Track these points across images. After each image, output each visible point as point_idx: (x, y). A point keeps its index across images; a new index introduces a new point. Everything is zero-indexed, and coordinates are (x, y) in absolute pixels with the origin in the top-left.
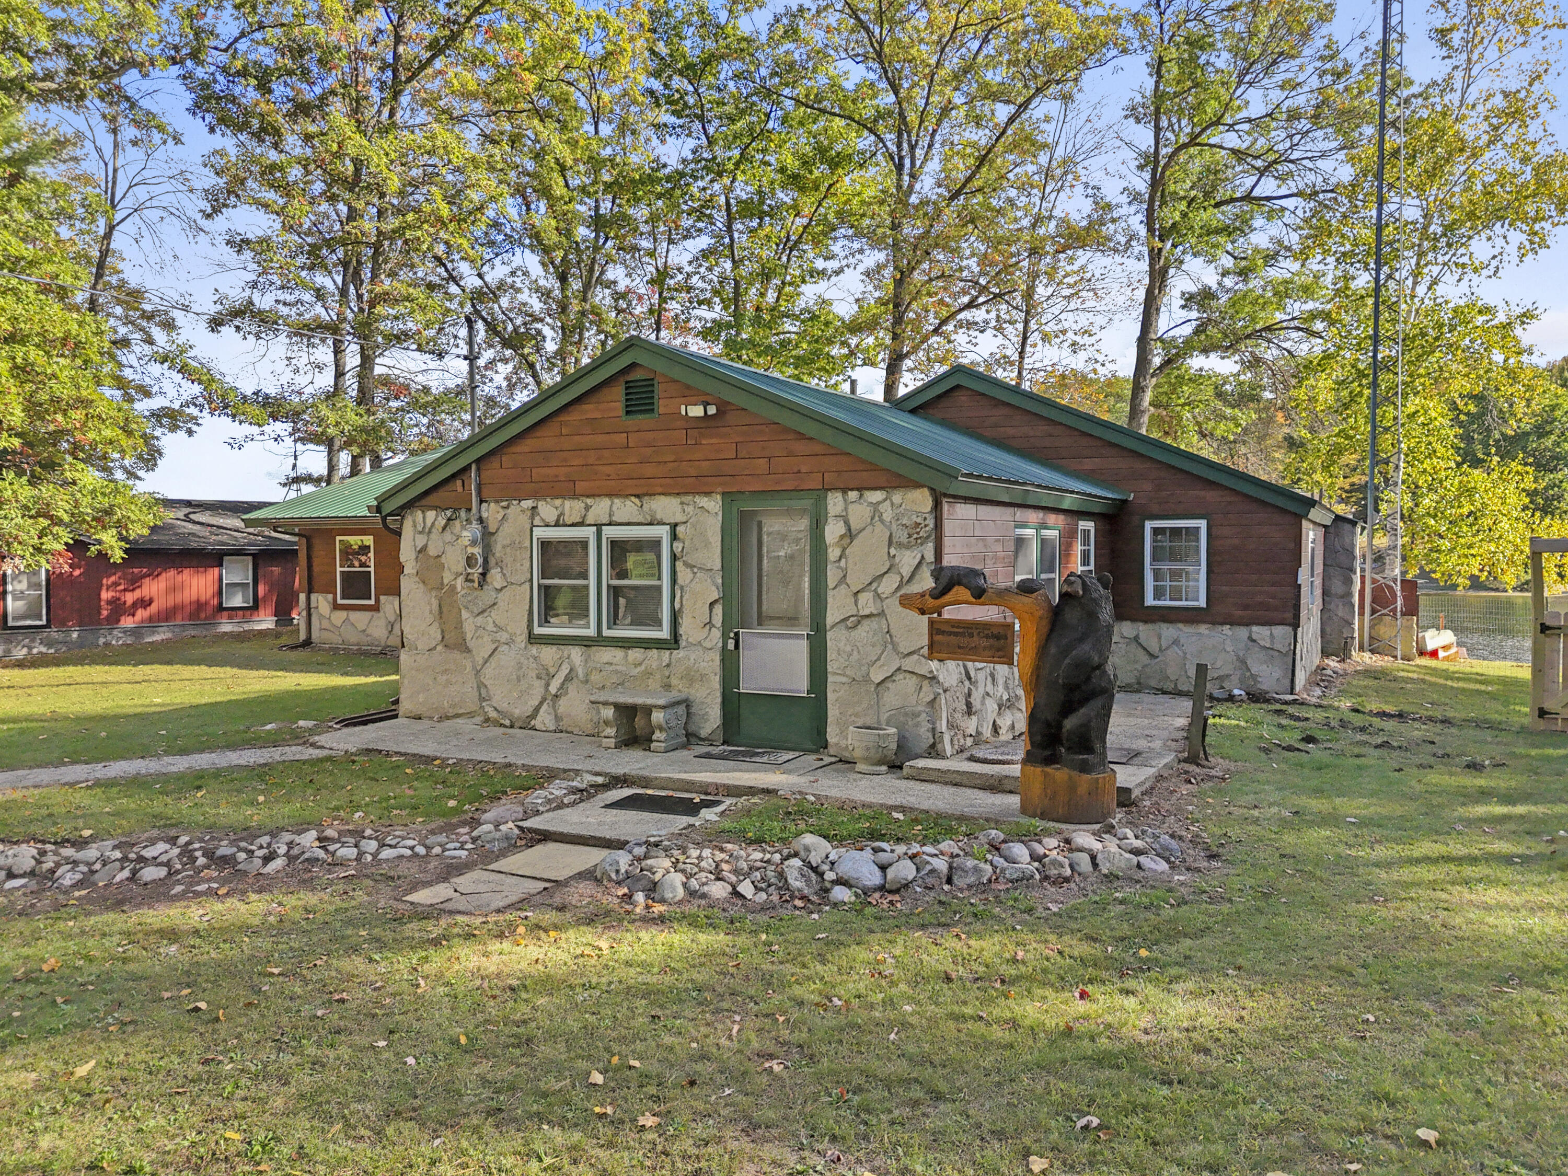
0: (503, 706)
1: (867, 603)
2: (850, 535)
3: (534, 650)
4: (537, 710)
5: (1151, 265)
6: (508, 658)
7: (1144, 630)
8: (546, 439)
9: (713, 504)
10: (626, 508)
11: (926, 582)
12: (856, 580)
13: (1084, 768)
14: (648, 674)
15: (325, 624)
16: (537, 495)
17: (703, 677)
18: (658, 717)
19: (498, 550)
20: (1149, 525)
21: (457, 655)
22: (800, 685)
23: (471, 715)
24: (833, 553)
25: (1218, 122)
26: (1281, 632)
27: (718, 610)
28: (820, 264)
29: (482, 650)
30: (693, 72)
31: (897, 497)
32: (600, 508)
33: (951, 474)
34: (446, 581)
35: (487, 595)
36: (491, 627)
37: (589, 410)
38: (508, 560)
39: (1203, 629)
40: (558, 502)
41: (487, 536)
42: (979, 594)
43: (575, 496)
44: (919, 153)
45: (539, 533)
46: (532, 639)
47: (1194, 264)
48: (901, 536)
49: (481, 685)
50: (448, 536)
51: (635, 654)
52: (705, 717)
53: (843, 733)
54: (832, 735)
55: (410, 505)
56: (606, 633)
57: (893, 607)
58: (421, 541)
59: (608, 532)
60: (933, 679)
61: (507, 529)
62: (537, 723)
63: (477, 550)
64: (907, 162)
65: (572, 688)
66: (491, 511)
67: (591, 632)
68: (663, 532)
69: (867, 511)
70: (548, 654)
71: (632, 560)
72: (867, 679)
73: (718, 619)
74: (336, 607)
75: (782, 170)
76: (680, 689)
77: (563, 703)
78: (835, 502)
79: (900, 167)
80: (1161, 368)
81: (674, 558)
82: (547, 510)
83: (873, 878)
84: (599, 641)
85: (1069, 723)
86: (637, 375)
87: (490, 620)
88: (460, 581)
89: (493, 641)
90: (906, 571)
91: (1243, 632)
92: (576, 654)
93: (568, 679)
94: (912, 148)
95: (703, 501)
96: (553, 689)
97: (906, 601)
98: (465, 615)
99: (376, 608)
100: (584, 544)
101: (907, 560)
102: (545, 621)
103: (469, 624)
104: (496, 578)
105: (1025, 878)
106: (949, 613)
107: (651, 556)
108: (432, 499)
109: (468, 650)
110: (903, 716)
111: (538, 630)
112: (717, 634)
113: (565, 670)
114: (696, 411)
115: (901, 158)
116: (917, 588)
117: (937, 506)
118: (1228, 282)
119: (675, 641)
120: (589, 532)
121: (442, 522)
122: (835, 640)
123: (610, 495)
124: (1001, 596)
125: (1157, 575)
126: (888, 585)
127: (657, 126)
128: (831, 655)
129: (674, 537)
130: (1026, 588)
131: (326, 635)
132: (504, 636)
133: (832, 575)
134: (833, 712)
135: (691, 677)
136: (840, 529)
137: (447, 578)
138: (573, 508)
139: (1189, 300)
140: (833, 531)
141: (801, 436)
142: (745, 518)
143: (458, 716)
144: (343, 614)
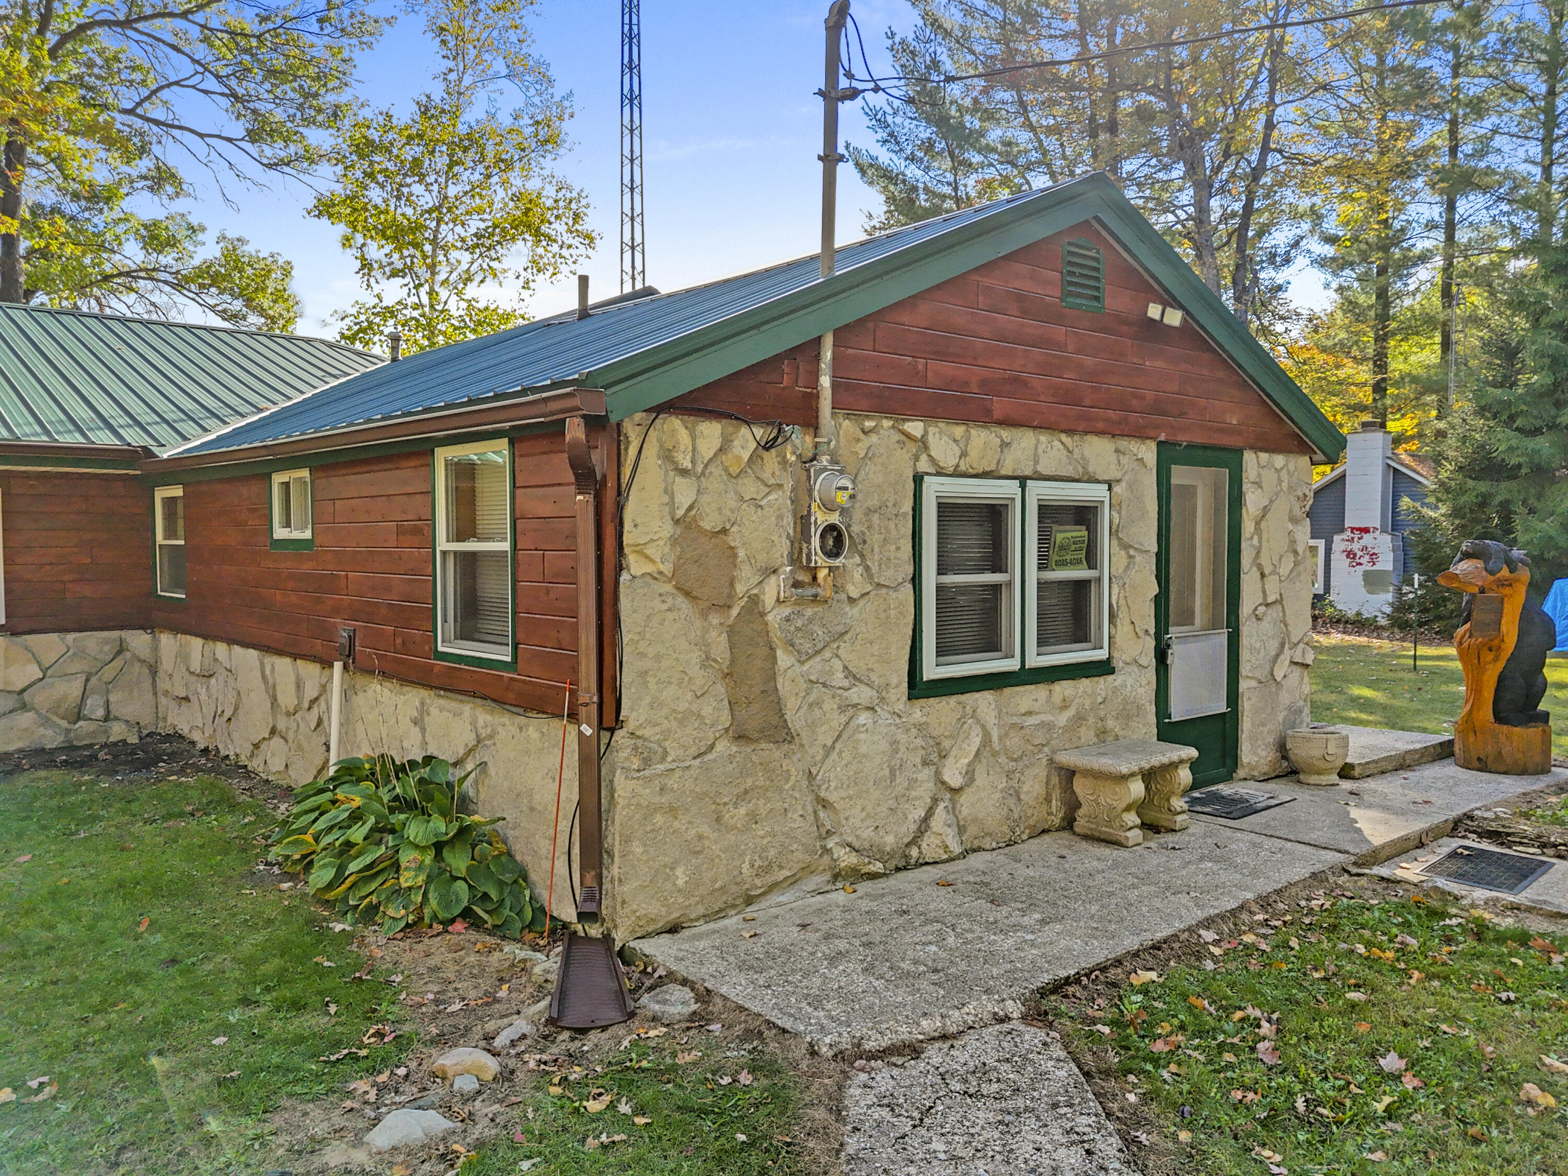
0: (867, 837)
1: (1272, 589)
3: (920, 711)
4: (924, 826)
6: (871, 736)
9: (1151, 455)
10: (1053, 452)
12: (1269, 561)
14: (1081, 719)
16: (927, 413)
21: (768, 751)
22: (1220, 699)
23: (802, 876)
24: (1248, 529)
27: (1152, 609)
29: (819, 730)
31: (1292, 463)
32: (1021, 448)
34: (740, 589)
36: (839, 679)
37: (1020, 276)
38: (875, 538)
40: (959, 430)
43: (985, 422)
46: (918, 689)
48: (1297, 509)
49: (820, 807)
50: (749, 486)
51: (1064, 688)
53: (1253, 748)
56: (1034, 661)
58: (685, 494)
59: (1038, 490)
61: (872, 475)
62: (925, 850)
67: (1013, 665)
68: (1104, 493)
69: (1273, 478)
70: (942, 713)
71: (1058, 539)
72: (1269, 678)
73: (1152, 622)
78: (1251, 465)
81: (1110, 534)
82: (942, 445)
84: (1022, 677)
87: (837, 664)
88: (770, 587)
89: (842, 709)
92: (986, 705)
93: (978, 752)
95: (1134, 449)
98: (784, 659)
100: (1000, 510)
103: (792, 677)
104: (852, 575)
107: (1081, 534)
109: (790, 738)
110: (1293, 716)
111: (933, 673)
112: (1151, 644)
120: (1007, 490)
123: (1034, 426)
126: (1286, 566)
128: (1244, 654)
129: (1111, 502)
132: (864, 695)
133: (1246, 557)
135: (1127, 713)
137: (743, 580)
138: (982, 444)
143: (773, 887)
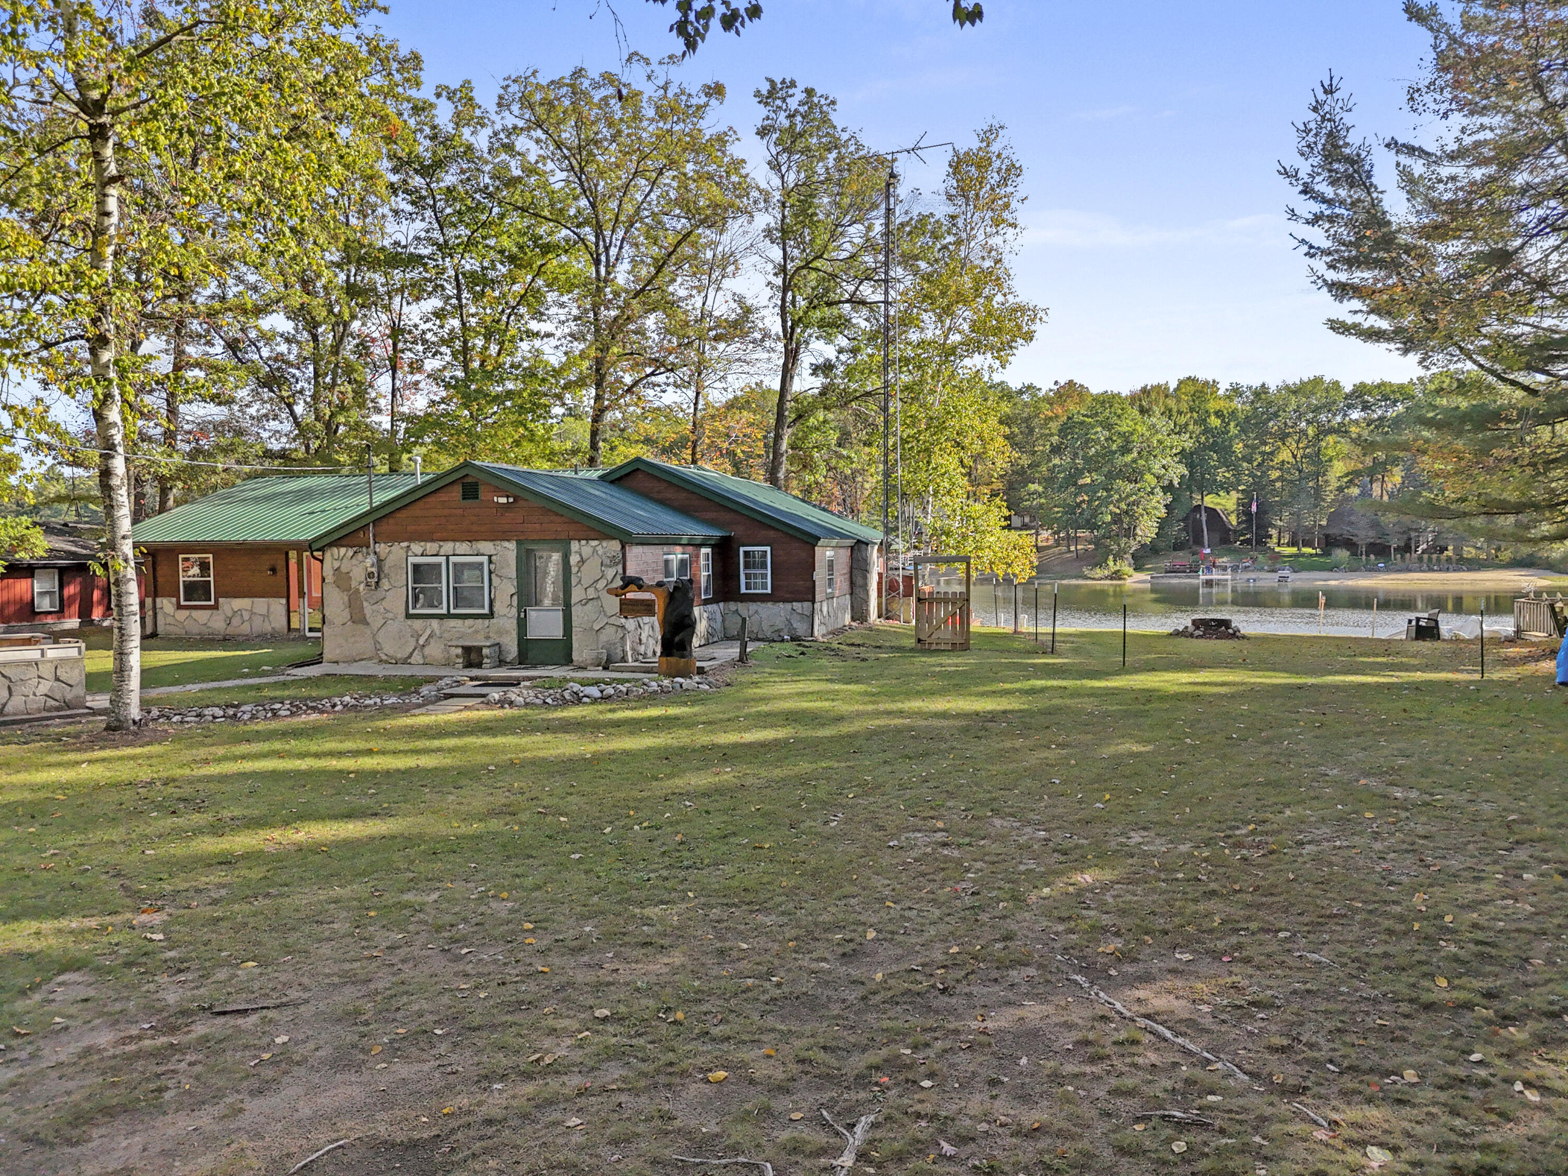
0: (391, 653)
1: (591, 593)
2: (583, 561)
3: (409, 622)
4: (411, 654)
5: (786, 346)
6: (393, 627)
7: (741, 607)
8: (416, 510)
9: (512, 546)
10: (463, 547)
11: (619, 583)
12: (586, 582)
13: (683, 657)
14: (477, 632)
15: (170, 620)
16: (410, 540)
17: (507, 632)
18: (485, 651)
19: (386, 569)
20: (742, 549)
21: (360, 627)
22: (558, 633)
23: (370, 659)
24: (574, 570)
25: (821, 257)
26: (807, 605)
27: (515, 598)
28: (534, 326)
29: (375, 622)
30: (427, 171)
31: (605, 544)
32: (448, 547)
33: (629, 534)
34: (353, 586)
35: (380, 594)
36: (382, 611)
37: (443, 497)
38: (393, 574)
39: (769, 604)
40: (422, 543)
41: (380, 562)
42: (640, 588)
43: (432, 540)
44: (613, 251)
45: (412, 560)
46: (408, 616)
47: (817, 345)
48: (607, 561)
49: (377, 642)
50: (354, 561)
51: (469, 622)
52: (509, 652)
53: (581, 654)
54: (575, 656)
55: (331, 545)
56: (452, 611)
57: (604, 595)
58: (336, 564)
59: (452, 559)
60: (623, 627)
61: (391, 557)
62: (412, 660)
63: (374, 570)
64: (603, 258)
65: (432, 641)
66: (382, 548)
67: (444, 611)
68: (485, 559)
69: (590, 550)
70: (418, 624)
71: (466, 574)
72: (591, 628)
73: (515, 603)
74: (179, 607)
75: (502, 252)
76: (495, 638)
77: (427, 651)
78: (575, 545)
79: (597, 262)
80: (794, 421)
81: (490, 572)
82: (416, 548)
83: (599, 695)
84: (449, 616)
85: (677, 639)
86: (469, 480)
87: (381, 607)
88: (362, 587)
89: (384, 618)
90: (610, 578)
91: (788, 606)
92: (435, 623)
93: (430, 636)
94: (607, 249)
95: (506, 544)
96: (421, 642)
97: (610, 591)
98: (365, 604)
99: (216, 607)
100: (440, 565)
101: (610, 573)
102: (414, 607)
103: (368, 609)
104: (385, 584)
105: (655, 692)
106: (630, 596)
107: (477, 572)
108: (344, 542)
109: (368, 624)
110: (609, 646)
111: (411, 611)
112: (514, 611)
113: (428, 632)
114: (503, 500)
115: (598, 255)
116: (614, 585)
117: (623, 547)
118: (843, 357)
119: (491, 615)
120: (442, 560)
121: (350, 553)
122: (576, 611)
123: (454, 540)
124: (649, 589)
125: (748, 576)
126: (601, 584)
127: (396, 212)
128: (574, 618)
129: (490, 562)
130: (660, 584)
131: (170, 629)
132: (390, 615)
133: (574, 581)
134: (575, 645)
135: (500, 633)
136: (578, 558)
137: (354, 584)
138: (431, 547)
139: (816, 370)
140: (574, 559)
141: (557, 514)
142: (529, 552)
143: (362, 660)
144: (186, 613)
